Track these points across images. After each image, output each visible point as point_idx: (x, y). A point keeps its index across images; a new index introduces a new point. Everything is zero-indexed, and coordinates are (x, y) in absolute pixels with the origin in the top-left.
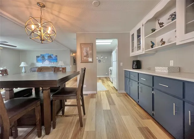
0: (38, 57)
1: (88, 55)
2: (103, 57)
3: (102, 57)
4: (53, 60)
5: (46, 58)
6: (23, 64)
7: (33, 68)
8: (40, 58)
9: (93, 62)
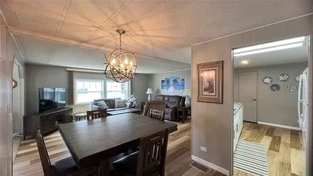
0: (163, 81)
1: (212, 86)
2: (286, 77)
3: (281, 78)
4: (179, 86)
5: (171, 82)
6: (149, 91)
7: (158, 96)
8: (165, 84)
9: (222, 103)
